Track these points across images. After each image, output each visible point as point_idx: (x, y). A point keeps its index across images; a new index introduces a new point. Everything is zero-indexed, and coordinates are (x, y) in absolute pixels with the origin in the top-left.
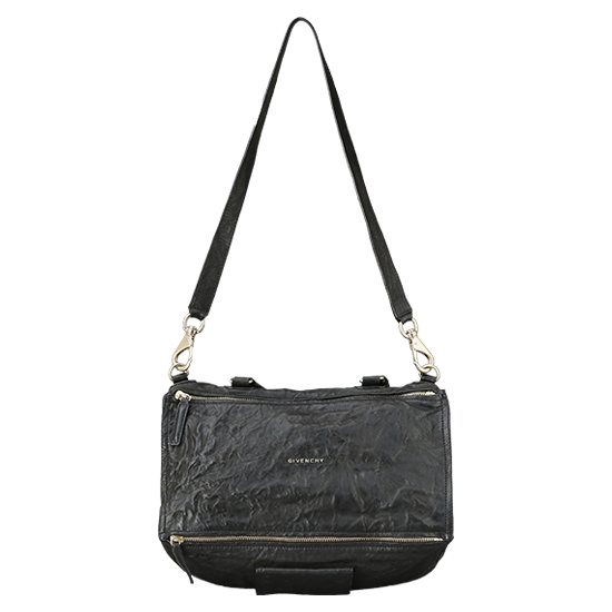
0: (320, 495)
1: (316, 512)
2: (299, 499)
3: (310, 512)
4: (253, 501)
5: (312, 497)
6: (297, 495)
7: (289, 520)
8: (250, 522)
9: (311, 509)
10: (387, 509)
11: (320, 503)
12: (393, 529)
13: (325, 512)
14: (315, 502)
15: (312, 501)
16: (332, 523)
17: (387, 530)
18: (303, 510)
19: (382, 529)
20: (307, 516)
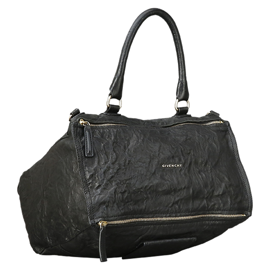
0: (184, 188)
1: (182, 199)
2: (172, 191)
3: (178, 201)
4: (146, 194)
5: (179, 190)
6: (171, 189)
7: (167, 206)
8: (145, 208)
9: (179, 198)
10: (218, 195)
11: (184, 194)
12: (222, 209)
13: (187, 200)
14: (181, 193)
15: (179, 193)
16: (190, 206)
17: (218, 209)
18: (175, 199)
19: (215, 208)
20: (177, 203)
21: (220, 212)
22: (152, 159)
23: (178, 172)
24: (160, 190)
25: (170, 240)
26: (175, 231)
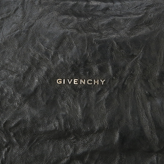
6: (66, 130)
14: (91, 140)
15: (88, 139)
18: (75, 150)
22: (35, 65)
23: (93, 94)
24: (41, 129)
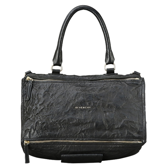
0: (89, 122)
1: (87, 130)
2: (80, 124)
3: (85, 130)
4: (60, 125)
5: (85, 124)
6: (79, 122)
7: (76, 133)
8: (59, 134)
9: (85, 129)
10: (118, 128)
11: (89, 126)
12: (120, 137)
13: (91, 130)
14: (87, 126)
16: (94, 134)
17: (118, 137)
18: (82, 129)
19: (115, 137)
20: (83, 131)
21: (119, 139)
23: (87, 111)
24: (71, 123)
25: (81, 155)
26: (84, 150)
